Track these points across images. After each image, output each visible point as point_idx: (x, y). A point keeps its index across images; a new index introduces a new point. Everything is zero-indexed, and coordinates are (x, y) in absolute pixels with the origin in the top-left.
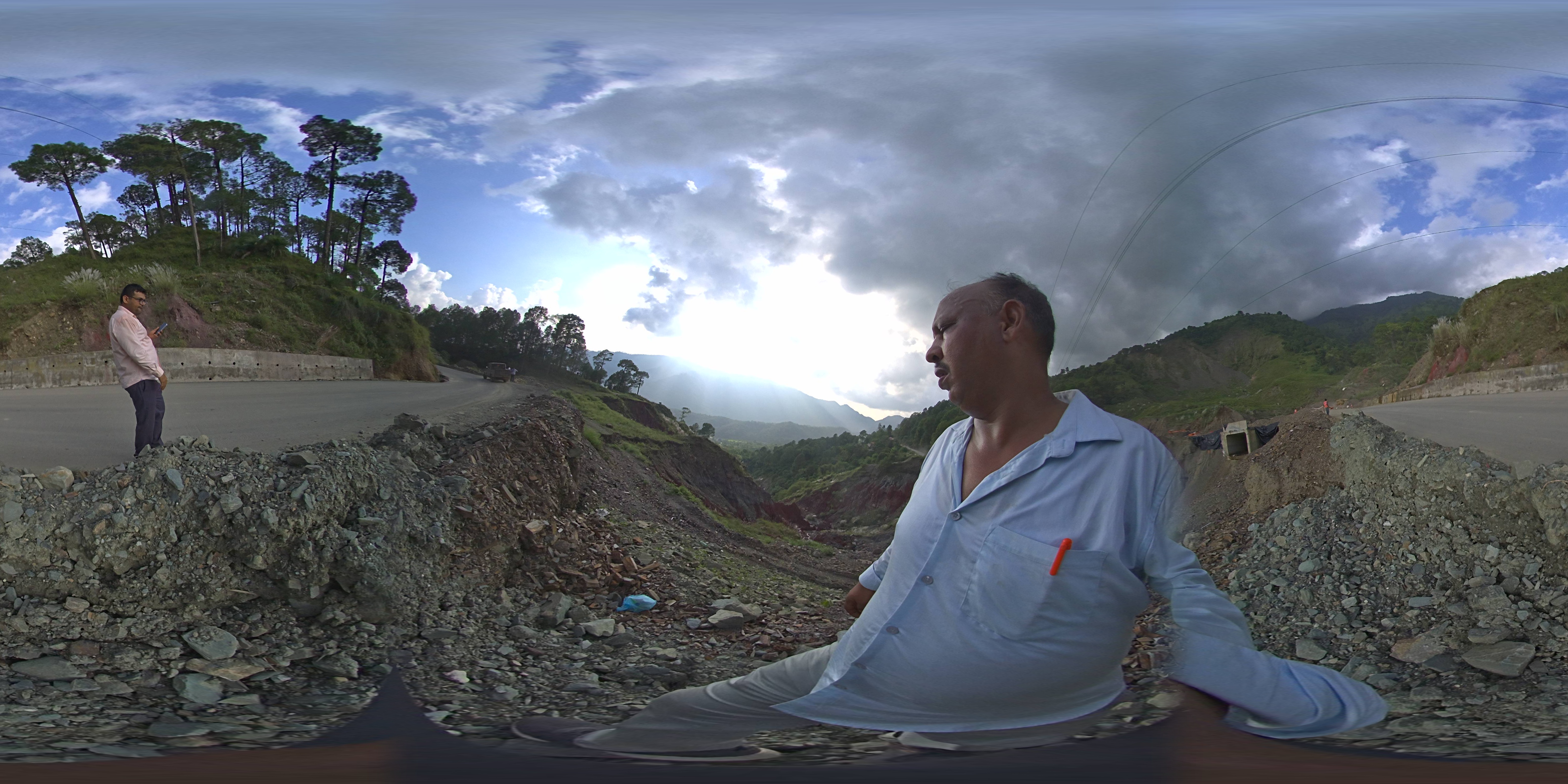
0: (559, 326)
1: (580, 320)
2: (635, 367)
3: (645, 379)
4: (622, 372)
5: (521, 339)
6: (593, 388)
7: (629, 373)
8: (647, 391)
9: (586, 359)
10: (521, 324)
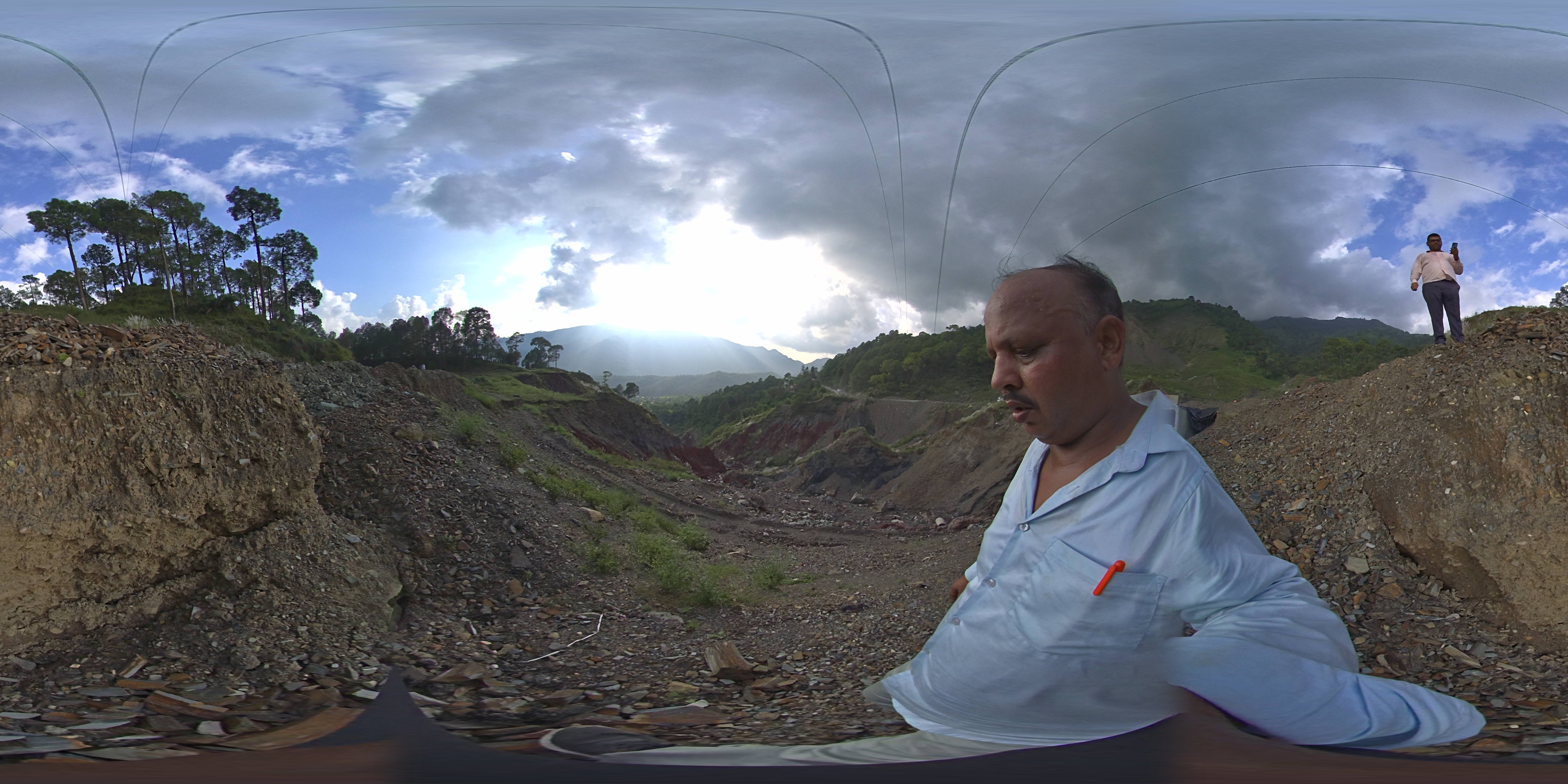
0: (467, 321)
1: (483, 311)
2: (547, 342)
3: (560, 352)
4: (536, 349)
5: (435, 341)
6: (510, 370)
7: (543, 350)
8: (565, 363)
9: (499, 345)
10: (431, 328)
